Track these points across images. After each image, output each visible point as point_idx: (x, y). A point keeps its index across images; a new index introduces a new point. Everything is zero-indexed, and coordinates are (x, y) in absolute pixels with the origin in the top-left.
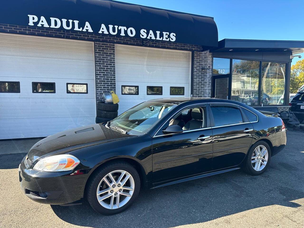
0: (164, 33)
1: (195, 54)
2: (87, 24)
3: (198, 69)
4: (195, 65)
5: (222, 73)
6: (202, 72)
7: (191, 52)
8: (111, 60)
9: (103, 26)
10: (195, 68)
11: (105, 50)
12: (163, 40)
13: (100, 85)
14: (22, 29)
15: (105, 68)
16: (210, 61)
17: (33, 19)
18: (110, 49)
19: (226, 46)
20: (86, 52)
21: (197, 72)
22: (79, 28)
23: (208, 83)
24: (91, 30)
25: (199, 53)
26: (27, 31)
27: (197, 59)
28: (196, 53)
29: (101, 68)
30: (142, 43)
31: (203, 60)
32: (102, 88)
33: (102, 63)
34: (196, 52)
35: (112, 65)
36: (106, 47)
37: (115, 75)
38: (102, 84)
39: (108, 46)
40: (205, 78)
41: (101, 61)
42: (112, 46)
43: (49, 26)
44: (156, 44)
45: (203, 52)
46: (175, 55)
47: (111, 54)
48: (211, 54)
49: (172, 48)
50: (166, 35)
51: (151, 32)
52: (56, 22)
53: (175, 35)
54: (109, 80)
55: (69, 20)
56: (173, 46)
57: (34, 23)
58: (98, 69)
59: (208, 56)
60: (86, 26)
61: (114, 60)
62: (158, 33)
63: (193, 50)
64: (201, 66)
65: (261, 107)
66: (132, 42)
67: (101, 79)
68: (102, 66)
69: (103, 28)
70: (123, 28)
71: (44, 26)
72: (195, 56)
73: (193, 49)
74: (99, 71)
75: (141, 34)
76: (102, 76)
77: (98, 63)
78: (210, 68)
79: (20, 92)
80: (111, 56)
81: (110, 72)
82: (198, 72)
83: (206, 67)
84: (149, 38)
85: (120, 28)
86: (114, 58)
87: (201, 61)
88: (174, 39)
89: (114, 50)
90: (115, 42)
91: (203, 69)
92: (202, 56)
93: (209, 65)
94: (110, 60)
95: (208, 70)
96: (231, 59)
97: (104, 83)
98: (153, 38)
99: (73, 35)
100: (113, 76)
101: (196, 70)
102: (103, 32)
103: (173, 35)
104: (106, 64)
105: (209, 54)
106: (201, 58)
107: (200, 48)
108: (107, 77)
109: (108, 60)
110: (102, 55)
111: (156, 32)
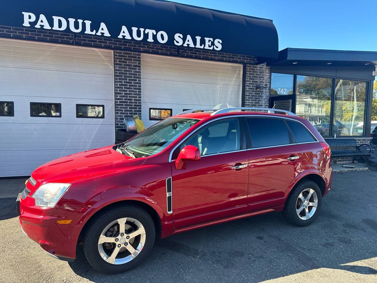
0: (207, 39)
1: (247, 68)
2: (103, 25)
3: (251, 87)
4: (248, 83)
5: (283, 93)
6: (257, 91)
7: (242, 66)
8: (136, 75)
9: (124, 28)
10: (247, 86)
11: (128, 61)
12: (205, 48)
13: (120, 108)
14: (18, 32)
15: (127, 85)
16: (267, 77)
17: (30, 17)
18: (134, 60)
19: (290, 57)
21: (250, 91)
22: (92, 31)
23: (264, 106)
24: (107, 34)
25: (253, 67)
27: (249, 74)
28: (248, 67)
29: (122, 85)
30: (177, 53)
31: (258, 76)
32: (124, 112)
33: (123, 78)
34: (249, 65)
35: (137, 82)
36: (129, 57)
37: (140, 95)
38: (123, 106)
39: (132, 55)
40: (260, 99)
41: (122, 76)
42: (137, 56)
43: (50, 28)
44: (196, 54)
45: (258, 66)
46: (221, 69)
47: (136, 66)
48: (269, 68)
49: (217, 59)
50: (209, 42)
51: (189, 37)
52: (60, 22)
53: (221, 42)
54: (133, 101)
56: (219, 56)
57: (30, 23)
58: (118, 86)
59: (265, 70)
60: (101, 28)
61: (140, 75)
62: (198, 38)
63: (245, 62)
64: (256, 84)
65: (333, 138)
66: (164, 51)
67: (122, 99)
68: (123, 82)
69: (124, 31)
70: (151, 32)
71: (44, 27)
72: (247, 70)
73: (246, 61)
74: (120, 89)
75: (176, 40)
76: (124, 95)
77: (118, 78)
78: (267, 87)
79: (14, 116)
80: (136, 69)
81: (135, 90)
82: (251, 92)
83: (262, 85)
84: (185, 45)
85: (147, 31)
86: (140, 72)
87: (255, 77)
88: (220, 47)
89: (140, 61)
90: (142, 50)
91: (257, 87)
92: (257, 71)
93: (266, 82)
94: (134, 74)
95: (264, 89)
96: (295, 75)
97: (125, 105)
98: (192, 45)
99: (85, 40)
100: (138, 96)
101: (248, 89)
102: (124, 36)
103: (219, 42)
104: (129, 80)
105: (266, 68)
106: (255, 73)
107: (254, 60)
108: (130, 97)
109: (132, 74)
110: (124, 68)
111: (196, 37)
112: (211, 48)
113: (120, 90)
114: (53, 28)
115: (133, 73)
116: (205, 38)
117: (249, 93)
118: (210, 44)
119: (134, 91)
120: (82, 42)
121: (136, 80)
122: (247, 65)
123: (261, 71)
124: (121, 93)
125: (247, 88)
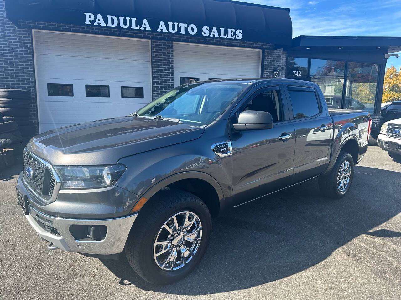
0: (230, 30)
1: (265, 53)
2: (145, 21)
3: (269, 70)
4: (266, 66)
5: (298, 75)
6: (274, 74)
7: (261, 51)
8: (170, 61)
9: (162, 23)
10: (266, 69)
11: (163, 49)
13: (157, 89)
14: (76, 26)
15: (162, 70)
16: (283, 61)
17: (90, 17)
18: (168, 48)
19: (302, 44)
20: (143, 52)
21: (268, 74)
22: (137, 26)
24: (149, 29)
25: (271, 52)
26: (81, 29)
27: (267, 58)
28: (267, 52)
29: (158, 70)
30: (204, 41)
32: (159, 92)
33: (159, 63)
34: (267, 50)
35: (171, 67)
36: (163, 45)
38: (159, 87)
39: (166, 44)
41: (158, 62)
42: (170, 45)
43: (105, 25)
45: (276, 51)
47: (170, 53)
48: (285, 53)
50: (231, 32)
51: (214, 29)
52: (112, 19)
53: (242, 32)
54: (167, 83)
55: (126, 18)
56: (240, 43)
57: (90, 21)
58: (155, 70)
59: (282, 55)
60: (143, 24)
61: (173, 61)
62: (222, 30)
63: (264, 47)
64: (273, 67)
66: (193, 39)
67: (158, 82)
68: (159, 67)
69: (161, 26)
70: (183, 26)
71: (101, 25)
72: (265, 55)
75: (204, 32)
77: (155, 63)
79: (73, 96)
81: (168, 74)
83: (279, 68)
84: (211, 36)
85: (180, 25)
86: (173, 58)
87: (273, 61)
88: (241, 37)
89: (173, 49)
90: (174, 39)
91: (274, 70)
92: (275, 55)
93: (282, 65)
95: (281, 72)
96: (310, 58)
97: (161, 87)
98: (217, 36)
99: (129, 32)
100: (171, 79)
102: (162, 30)
103: (240, 32)
104: (164, 65)
105: (283, 53)
106: (273, 58)
107: (272, 46)
108: (164, 80)
109: (166, 60)
110: (159, 55)
111: (220, 29)
112: (233, 38)
113: (156, 74)
114: (107, 25)
115: (167, 59)
116: (228, 29)
117: (266, 76)
118: (232, 34)
119: (168, 75)
120: (126, 34)
121: (169, 66)
122: (265, 50)
124: (158, 77)
125: (265, 71)
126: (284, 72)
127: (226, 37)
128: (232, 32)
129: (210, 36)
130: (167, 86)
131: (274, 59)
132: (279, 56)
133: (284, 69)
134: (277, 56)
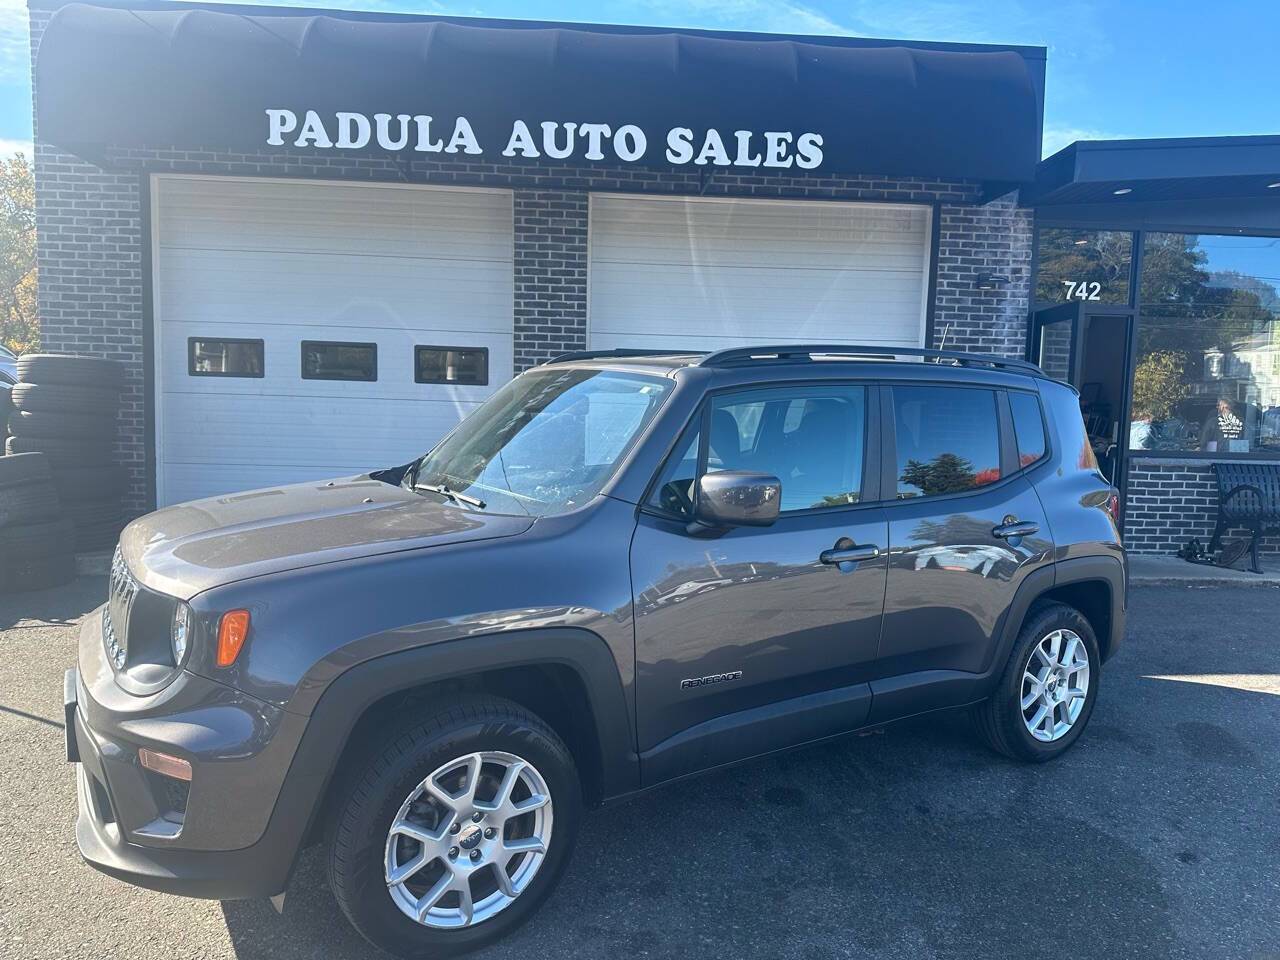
0: (772, 137)
1: (943, 216)
2: (463, 124)
3: (959, 281)
4: (946, 265)
5: (1087, 298)
6: (980, 294)
7: (929, 210)
8: (574, 257)
9: (520, 128)
10: (944, 276)
11: (550, 219)
12: (765, 164)
13: (527, 353)
15: (546, 289)
16: (1019, 244)
17: (283, 121)
18: (569, 215)
21: (953, 293)
22: (433, 142)
23: (1006, 345)
24: (473, 148)
25: (966, 213)
27: (951, 236)
28: (948, 212)
29: (533, 288)
30: (698, 183)
31: (986, 242)
33: (537, 267)
34: (949, 207)
35: (576, 277)
36: (553, 206)
37: (584, 315)
38: (534, 347)
39: (564, 201)
40: (994, 321)
41: (533, 263)
42: (577, 203)
43: (330, 145)
44: (761, 181)
45: (987, 207)
47: (574, 232)
48: (1027, 215)
49: (833, 194)
50: (779, 145)
51: (713, 136)
52: (354, 125)
53: (820, 143)
54: (563, 334)
55: (400, 117)
56: (840, 184)
57: (283, 135)
58: (523, 291)
59: (1013, 222)
60: (456, 134)
61: (585, 257)
62: (743, 137)
63: (937, 197)
64: (976, 270)
66: (659, 180)
67: (533, 329)
68: (536, 280)
69: (518, 136)
70: (595, 131)
71: (316, 144)
72: (942, 223)
73: (938, 194)
74: (528, 301)
75: (671, 150)
76: (537, 317)
77: (524, 268)
78: (1020, 278)
79: (263, 376)
81: (568, 302)
82: (957, 297)
83: (1001, 271)
84: (701, 161)
85: (585, 129)
86: (585, 249)
87: (975, 245)
88: (816, 158)
89: (586, 216)
90: (591, 183)
91: (980, 281)
92: (983, 225)
93: (1014, 261)
94: (568, 256)
95: (1010, 285)
96: (1139, 232)
97: (540, 346)
99: (436, 167)
100: (576, 319)
101: (946, 288)
102: (519, 151)
103: (812, 142)
104: (553, 273)
105: (1017, 215)
106: (975, 233)
107: (970, 189)
108: (553, 322)
109: (560, 256)
110: (539, 239)
111: (736, 134)
112: (787, 164)
113: (526, 304)
114: (337, 145)
115: (564, 252)
116: (767, 135)
117: (948, 301)
118: (783, 150)
119: (565, 306)
120: (428, 172)
122: (944, 207)
123: (998, 223)
124: (531, 313)
125: (942, 284)
126: (1026, 287)
127: (756, 162)
128: (783, 143)
129: (697, 162)
130: (563, 343)
131: (978, 237)
132: (1000, 225)
133: (1025, 274)
134: (993, 225)
